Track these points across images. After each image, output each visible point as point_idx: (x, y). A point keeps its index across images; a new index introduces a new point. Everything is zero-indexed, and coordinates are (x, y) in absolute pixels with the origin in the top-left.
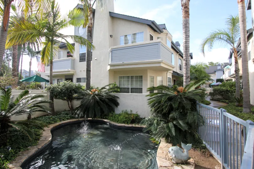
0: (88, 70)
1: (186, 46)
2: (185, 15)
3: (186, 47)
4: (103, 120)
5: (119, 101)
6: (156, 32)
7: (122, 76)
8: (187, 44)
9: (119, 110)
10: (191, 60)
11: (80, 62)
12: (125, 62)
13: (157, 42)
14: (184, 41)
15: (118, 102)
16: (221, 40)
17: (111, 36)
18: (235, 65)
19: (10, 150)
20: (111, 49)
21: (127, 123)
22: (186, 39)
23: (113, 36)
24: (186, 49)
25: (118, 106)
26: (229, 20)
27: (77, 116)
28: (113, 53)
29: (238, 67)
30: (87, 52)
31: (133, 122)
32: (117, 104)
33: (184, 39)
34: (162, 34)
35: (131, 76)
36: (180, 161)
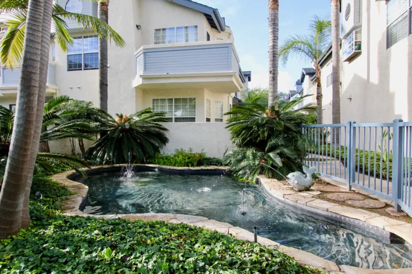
0: (103, 84)
1: (273, 51)
2: (273, 6)
3: (274, 54)
4: (146, 165)
5: (167, 135)
6: (214, 29)
7: (159, 98)
8: (275, 50)
9: (168, 150)
10: (249, 82)
11: (68, 70)
12: (172, 73)
13: (226, 44)
14: (272, 44)
15: (167, 137)
16: (300, 53)
17: (137, 26)
18: (317, 88)
19: (41, 198)
20: (144, 49)
21: (193, 165)
22: (274, 42)
23: (142, 27)
24: (274, 57)
25: (167, 144)
26: (314, 23)
27: (98, 160)
28: (147, 57)
29: (321, 91)
30: (101, 51)
31: (200, 163)
32: (164, 140)
33: (272, 41)
34: (222, 33)
35: (175, 99)
36: (303, 188)
